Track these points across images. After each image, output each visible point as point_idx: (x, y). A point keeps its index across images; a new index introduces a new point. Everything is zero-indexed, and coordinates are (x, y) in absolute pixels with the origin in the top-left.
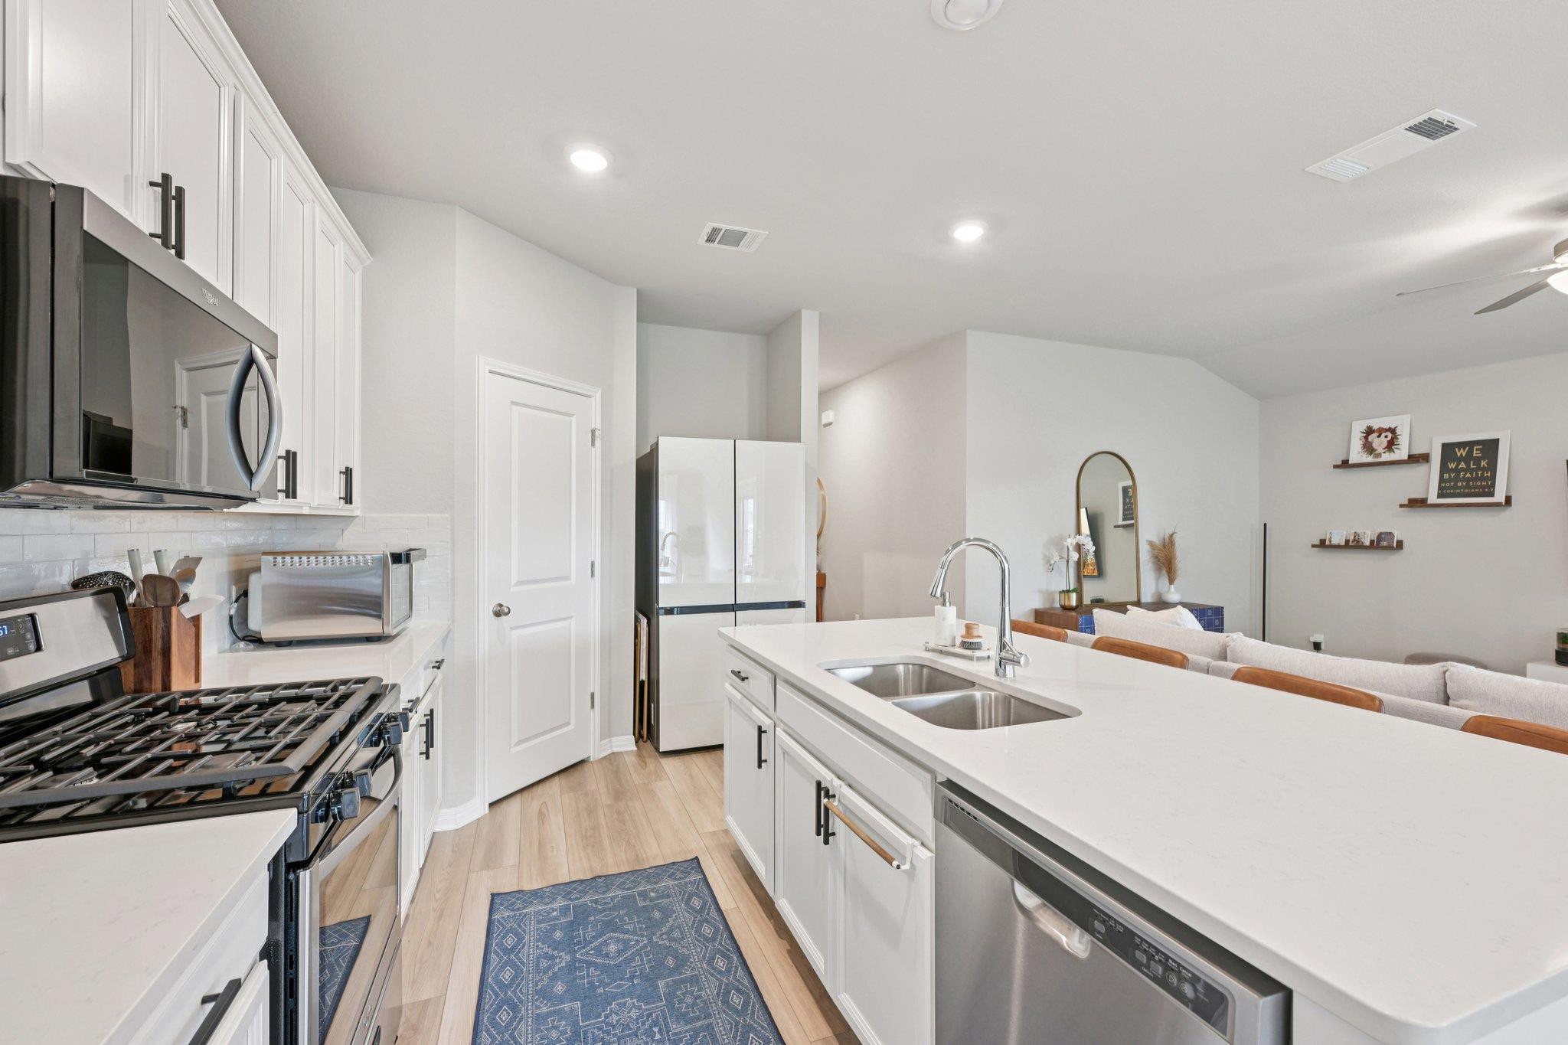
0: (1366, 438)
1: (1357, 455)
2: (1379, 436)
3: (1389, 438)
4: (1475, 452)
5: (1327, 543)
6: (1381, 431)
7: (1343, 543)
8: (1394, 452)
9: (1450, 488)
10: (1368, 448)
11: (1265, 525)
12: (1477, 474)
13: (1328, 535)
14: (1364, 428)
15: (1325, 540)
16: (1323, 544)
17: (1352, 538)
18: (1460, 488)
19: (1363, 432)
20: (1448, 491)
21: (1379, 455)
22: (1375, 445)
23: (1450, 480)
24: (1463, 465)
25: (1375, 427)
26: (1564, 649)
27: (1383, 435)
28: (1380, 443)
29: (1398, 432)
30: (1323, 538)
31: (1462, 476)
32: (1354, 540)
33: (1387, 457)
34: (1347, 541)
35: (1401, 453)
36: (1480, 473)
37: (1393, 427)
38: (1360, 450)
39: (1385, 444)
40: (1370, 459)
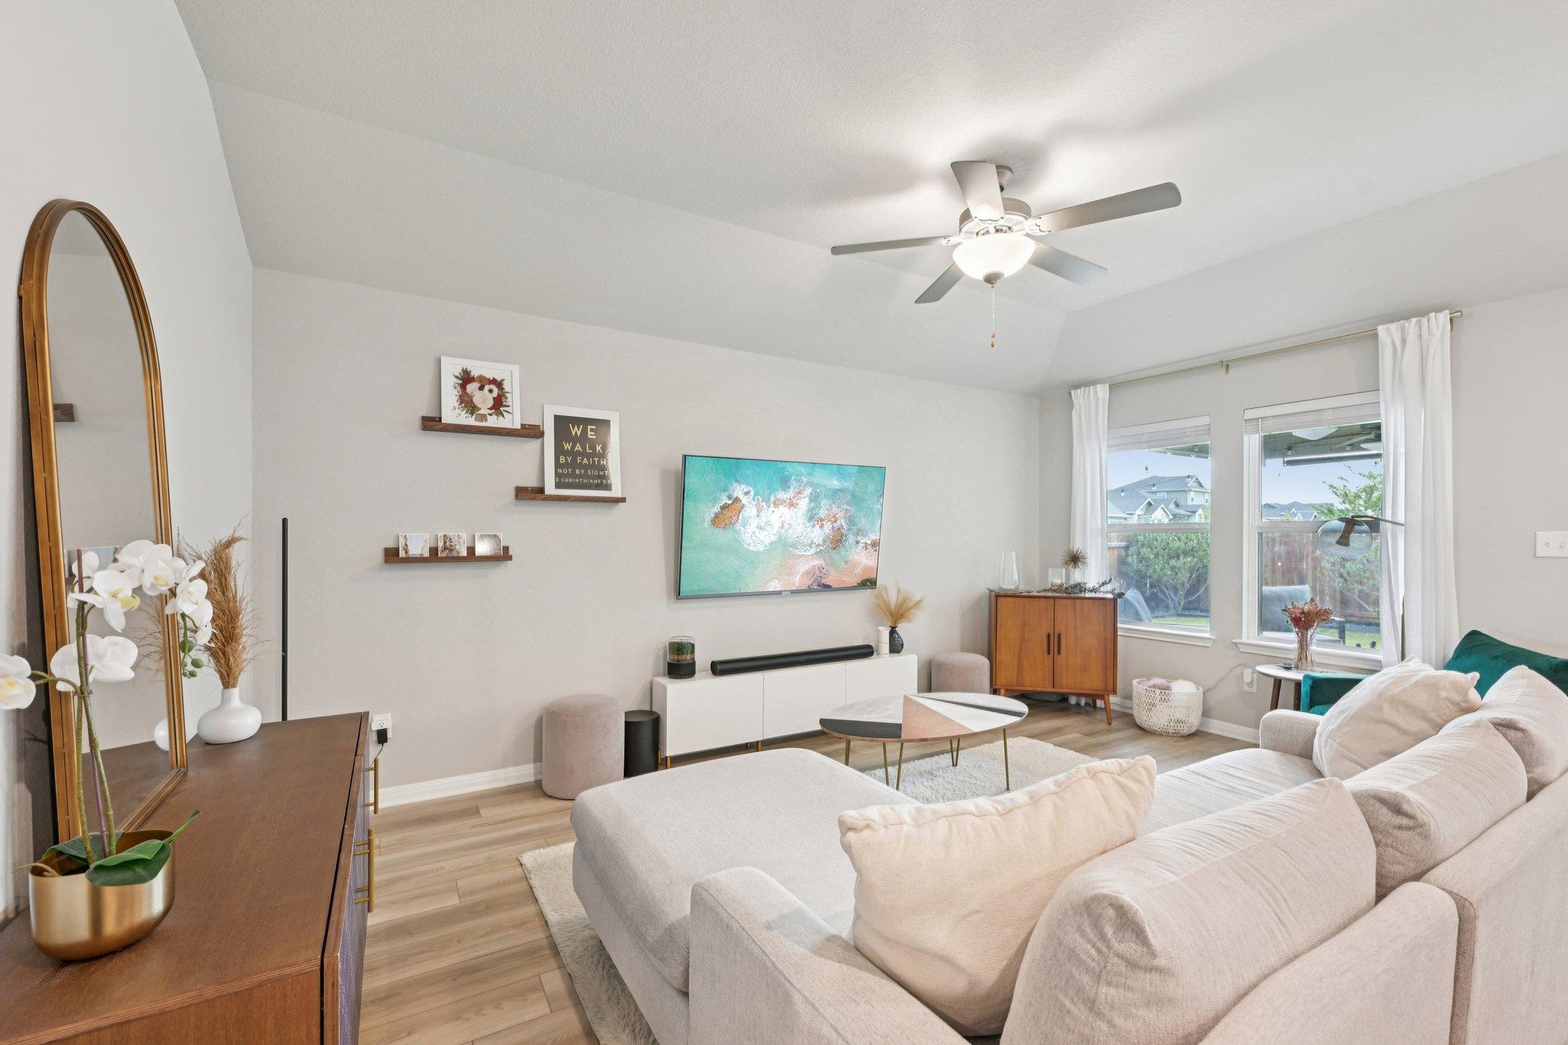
0: (463, 386)
1: (452, 413)
2: (481, 388)
3: (495, 394)
4: (589, 433)
5: (402, 554)
6: (483, 382)
7: (427, 554)
8: (503, 416)
9: (568, 476)
10: (467, 403)
11: (285, 521)
12: (594, 461)
13: (402, 541)
14: (458, 371)
15: (398, 549)
16: (392, 556)
17: (441, 544)
18: (580, 476)
19: (457, 377)
20: (567, 480)
21: (483, 418)
22: (477, 401)
23: (566, 465)
24: (578, 448)
25: (475, 373)
26: (678, 661)
27: (487, 388)
28: (483, 399)
29: (507, 386)
30: (391, 544)
31: (579, 461)
32: (445, 548)
33: (493, 421)
34: (434, 551)
35: (512, 420)
36: (596, 459)
37: (499, 379)
38: (456, 404)
39: (491, 403)
40: (471, 421)
